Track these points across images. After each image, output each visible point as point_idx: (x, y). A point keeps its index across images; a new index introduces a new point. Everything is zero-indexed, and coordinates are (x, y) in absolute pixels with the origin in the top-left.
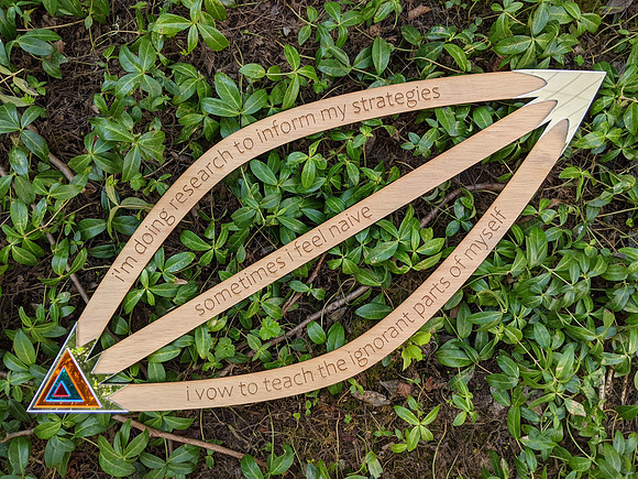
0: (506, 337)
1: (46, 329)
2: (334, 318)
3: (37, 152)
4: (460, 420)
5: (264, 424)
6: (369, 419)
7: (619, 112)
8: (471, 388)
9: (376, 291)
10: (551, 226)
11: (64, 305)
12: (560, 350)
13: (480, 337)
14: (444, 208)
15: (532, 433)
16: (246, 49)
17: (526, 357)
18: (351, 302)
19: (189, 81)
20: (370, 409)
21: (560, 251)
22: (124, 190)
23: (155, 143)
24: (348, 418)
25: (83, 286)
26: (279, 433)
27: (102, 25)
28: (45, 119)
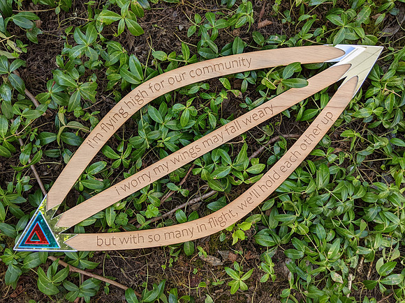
0: (298, 230)
1: (12, 198)
2: (193, 208)
3: (18, 88)
4: (264, 279)
5: (143, 270)
6: (209, 273)
7: (383, 98)
8: (274, 260)
9: (220, 194)
10: (333, 164)
11: (25, 184)
12: (331, 242)
13: (283, 229)
14: (268, 147)
16: (154, 36)
17: (310, 244)
18: (204, 200)
19: (116, 52)
20: (210, 267)
21: (338, 181)
22: (70, 117)
23: (91, 90)
24: (195, 271)
25: (38, 173)
26: (151, 277)
27: (66, 13)
28: (25, 68)
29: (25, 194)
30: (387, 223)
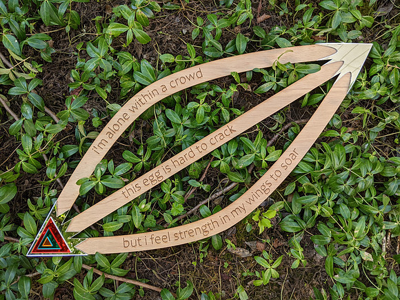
0: (322, 212)
1: (44, 212)
2: (216, 203)
3: (37, 105)
4: (295, 265)
5: (174, 269)
6: (239, 265)
7: (387, 74)
8: (302, 245)
9: (241, 186)
10: (348, 143)
11: (53, 197)
12: (356, 220)
13: (306, 213)
14: (282, 134)
15: (340, 273)
16: (161, 43)
17: (336, 225)
18: (226, 193)
19: (127, 62)
20: (240, 259)
21: (354, 159)
22: (89, 128)
24: (226, 265)
26: (183, 275)
27: (76, 30)
28: (42, 86)
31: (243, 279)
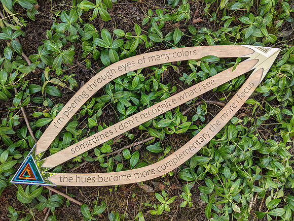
0: (211, 170)
1: (5, 129)
2: (136, 149)
3: (17, 50)
4: (184, 204)
5: (96, 191)
6: (143, 198)
7: (278, 79)
8: (192, 191)
9: (157, 140)
11: (16, 120)
12: (234, 181)
13: (200, 169)
14: (193, 108)
15: (215, 217)
16: (118, 23)
17: (219, 181)
18: (145, 143)
19: (90, 31)
20: (145, 193)
21: (241, 136)
22: (52, 74)
23: (70, 55)
24: (134, 195)
25: (26, 114)
26: (101, 197)
28: (24, 37)
29: (14, 128)
30: (276, 170)
31: (144, 208)
